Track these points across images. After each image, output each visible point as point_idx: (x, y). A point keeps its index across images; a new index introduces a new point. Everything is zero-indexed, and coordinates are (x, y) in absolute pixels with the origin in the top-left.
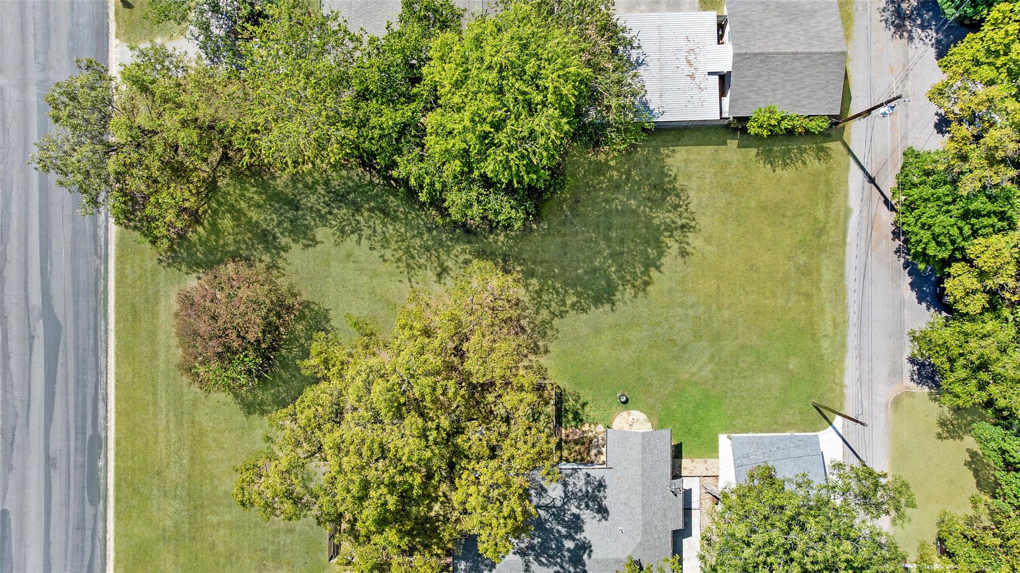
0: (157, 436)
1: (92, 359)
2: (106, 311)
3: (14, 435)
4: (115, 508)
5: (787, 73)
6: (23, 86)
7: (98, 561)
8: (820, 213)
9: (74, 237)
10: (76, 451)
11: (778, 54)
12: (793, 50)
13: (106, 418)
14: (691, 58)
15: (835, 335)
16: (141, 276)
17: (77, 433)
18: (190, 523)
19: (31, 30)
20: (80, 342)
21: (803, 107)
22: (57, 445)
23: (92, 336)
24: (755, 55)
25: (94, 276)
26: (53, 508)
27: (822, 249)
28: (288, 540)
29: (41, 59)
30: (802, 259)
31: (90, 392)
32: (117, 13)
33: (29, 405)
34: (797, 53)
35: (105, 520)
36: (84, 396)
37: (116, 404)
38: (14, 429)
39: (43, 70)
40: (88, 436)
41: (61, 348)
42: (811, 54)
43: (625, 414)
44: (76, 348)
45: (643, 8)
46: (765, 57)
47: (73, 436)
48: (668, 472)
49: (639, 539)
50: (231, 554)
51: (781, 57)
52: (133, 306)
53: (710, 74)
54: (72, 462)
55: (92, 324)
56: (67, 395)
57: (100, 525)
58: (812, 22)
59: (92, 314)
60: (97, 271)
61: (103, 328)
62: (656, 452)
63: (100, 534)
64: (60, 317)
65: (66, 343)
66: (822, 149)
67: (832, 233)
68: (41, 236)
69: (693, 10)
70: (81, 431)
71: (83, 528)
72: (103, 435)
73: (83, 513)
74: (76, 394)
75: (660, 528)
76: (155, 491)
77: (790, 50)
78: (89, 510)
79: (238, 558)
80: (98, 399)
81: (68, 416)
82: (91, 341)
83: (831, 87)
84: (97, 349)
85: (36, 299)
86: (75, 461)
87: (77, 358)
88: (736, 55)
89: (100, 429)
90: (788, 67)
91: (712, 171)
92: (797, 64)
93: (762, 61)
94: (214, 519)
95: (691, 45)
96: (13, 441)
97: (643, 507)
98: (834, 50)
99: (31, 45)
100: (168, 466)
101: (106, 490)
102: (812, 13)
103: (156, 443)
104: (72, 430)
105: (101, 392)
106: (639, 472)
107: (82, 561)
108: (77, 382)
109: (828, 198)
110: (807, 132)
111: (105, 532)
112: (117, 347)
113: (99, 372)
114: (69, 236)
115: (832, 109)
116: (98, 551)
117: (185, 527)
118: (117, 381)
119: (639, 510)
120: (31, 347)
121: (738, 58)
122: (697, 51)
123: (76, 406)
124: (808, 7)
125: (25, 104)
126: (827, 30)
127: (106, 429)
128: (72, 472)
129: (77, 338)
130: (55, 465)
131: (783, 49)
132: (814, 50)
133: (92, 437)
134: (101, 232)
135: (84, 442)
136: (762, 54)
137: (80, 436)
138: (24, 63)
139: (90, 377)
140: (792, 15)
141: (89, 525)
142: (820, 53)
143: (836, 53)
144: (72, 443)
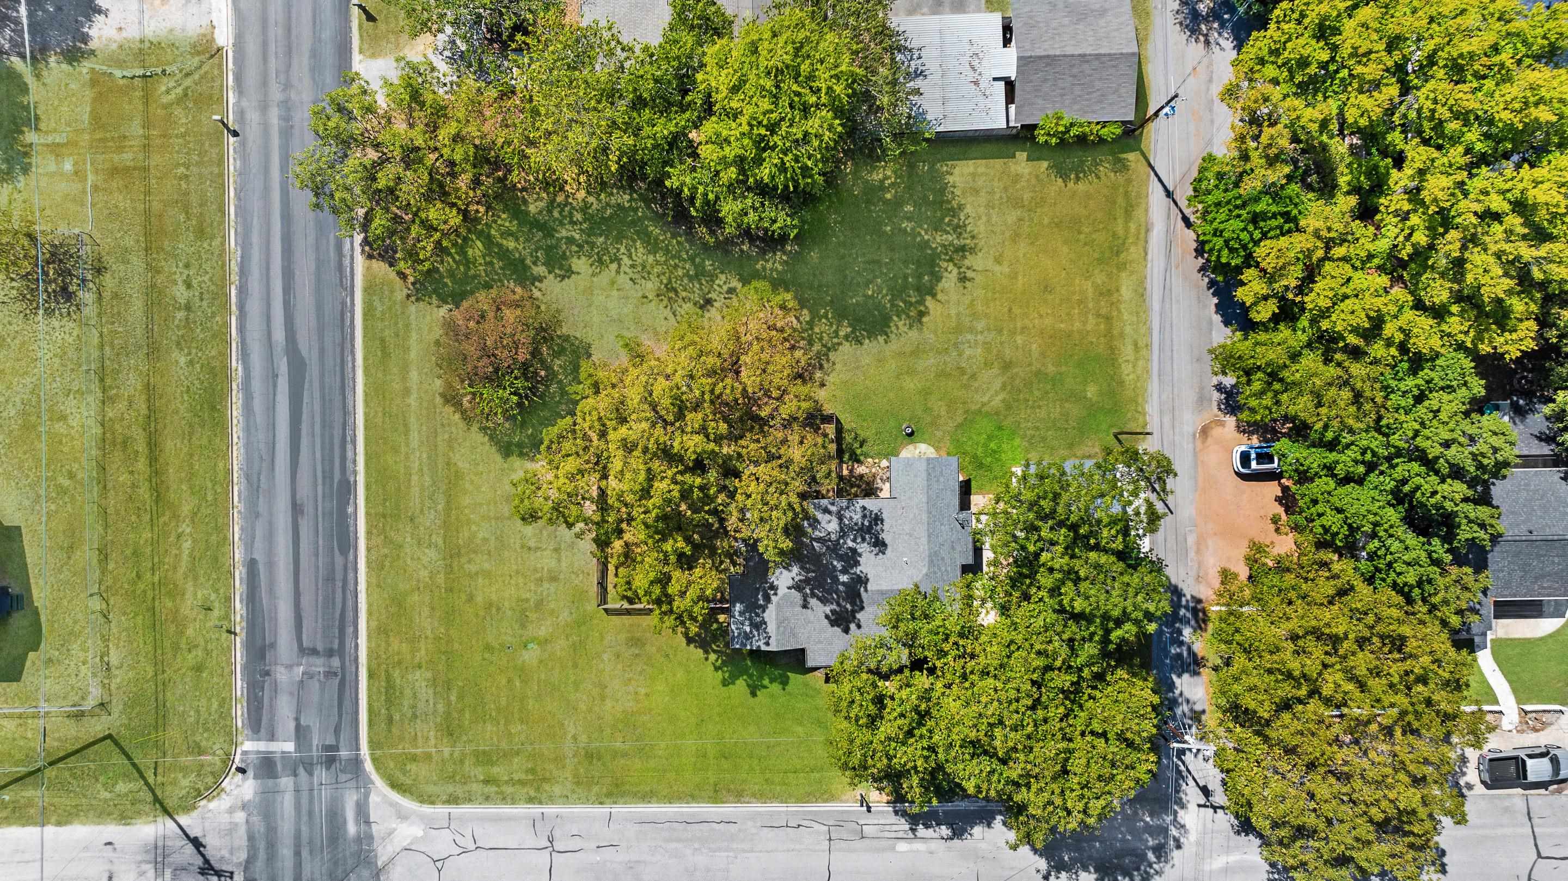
0: (409, 480)
1: (338, 398)
2: (353, 346)
3: (259, 480)
4: (367, 557)
5: (1074, 76)
6: (264, 107)
7: (350, 614)
8: (1120, 230)
9: (318, 268)
10: (324, 497)
11: (1065, 56)
12: (1080, 52)
13: (355, 461)
14: (975, 63)
15: (1137, 359)
16: (390, 308)
17: (324, 478)
18: (446, 573)
19: (272, 47)
20: (327, 380)
21: (1094, 112)
22: (304, 490)
23: (338, 374)
24: (1041, 57)
25: (340, 308)
26: (302, 556)
27: (1122, 267)
28: (552, 590)
29: (282, 78)
30: (1100, 278)
31: (337, 433)
32: (360, 27)
33: (274, 448)
34: (1085, 55)
35: (356, 570)
36: (332, 437)
37: (366, 445)
38: (259, 474)
39: (284, 90)
40: (336, 481)
41: (306, 386)
42: (1098, 56)
43: (911, 447)
44: (322, 388)
45: (925, 10)
46: (1051, 60)
47: (320, 481)
48: (956, 502)
49: (925, 571)
50: (491, 605)
51: (1068, 59)
52: (383, 340)
53: (995, 79)
54: (320, 509)
55: (338, 361)
56: (313, 436)
57: (351, 575)
58: (1102, 22)
59: (338, 350)
60: (343, 303)
61: (350, 365)
62: (942, 479)
63: (351, 586)
64: (304, 352)
65: (311, 381)
66: (1120, 160)
67: (1132, 249)
68: (283, 268)
69: (979, 11)
70: (328, 476)
71: (334, 579)
72: (352, 479)
73: (333, 563)
74: (323, 435)
75: (948, 561)
76: (408, 539)
77: (1078, 51)
78: (339, 560)
79: (498, 609)
80: (346, 440)
81: (314, 459)
82: (338, 379)
83: (1123, 90)
84: (345, 385)
85: (279, 335)
86: (323, 508)
87: (323, 397)
88: (1020, 59)
89: (348, 473)
90: (1075, 71)
91: (1001, 185)
92: (1086, 66)
93: (1048, 65)
94: (473, 568)
95: (975, 49)
96: (258, 487)
97: (929, 536)
98: (1124, 51)
99: (273, 64)
100: (422, 511)
101: (356, 538)
102: (1103, 12)
103: (409, 487)
104: (319, 474)
105: (349, 433)
106: (924, 500)
107: (333, 613)
108: (323, 421)
109: (1128, 213)
110: (1102, 140)
111: (356, 583)
112: (365, 385)
113: (347, 412)
114: (313, 267)
115: (1125, 114)
116: (350, 603)
117: (441, 579)
118: (366, 421)
119: (924, 540)
120: (275, 386)
121: (1024, 62)
122: (981, 55)
123: (323, 449)
124: (1098, 6)
125: (265, 127)
126: (1117, 30)
127: (355, 473)
128: (320, 519)
129: (322, 375)
130: (302, 512)
131: (1069, 50)
132: (1102, 51)
133: (340, 482)
134: (347, 262)
135: (331, 486)
136: (1048, 56)
137: (328, 480)
138: (265, 83)
139: (338, 417)
140: (1081, 15)
141: (339, 575)
142: (1110, 55)
143: (1127, 54)
144: (320, 488)
